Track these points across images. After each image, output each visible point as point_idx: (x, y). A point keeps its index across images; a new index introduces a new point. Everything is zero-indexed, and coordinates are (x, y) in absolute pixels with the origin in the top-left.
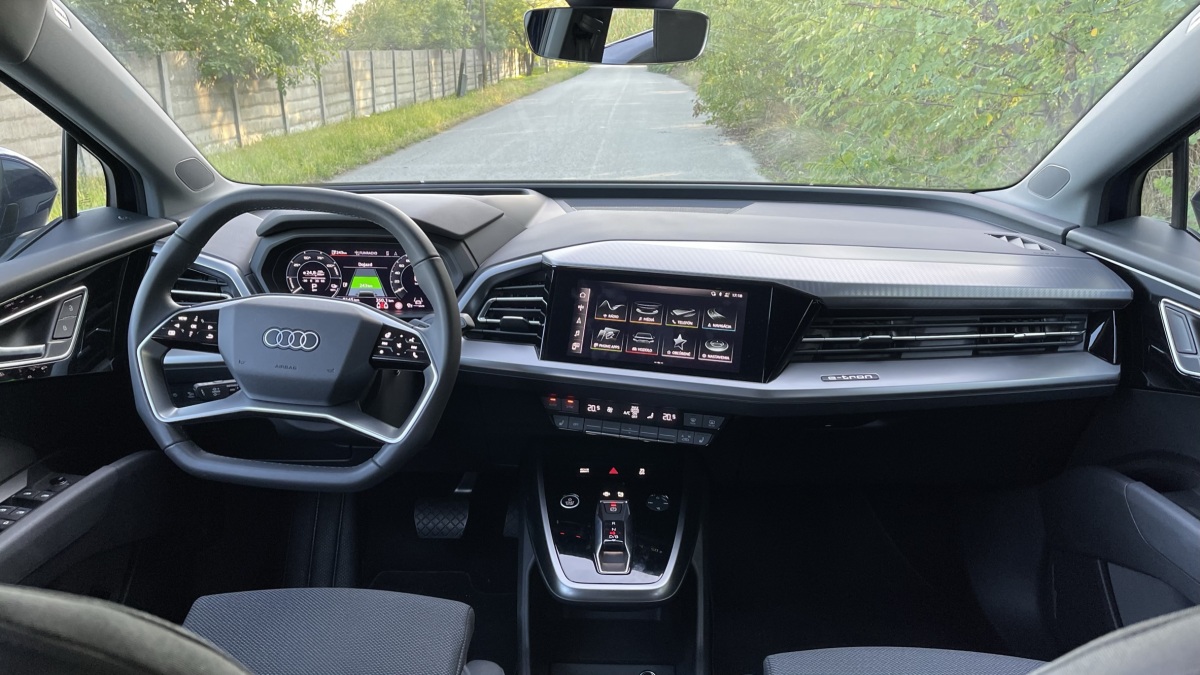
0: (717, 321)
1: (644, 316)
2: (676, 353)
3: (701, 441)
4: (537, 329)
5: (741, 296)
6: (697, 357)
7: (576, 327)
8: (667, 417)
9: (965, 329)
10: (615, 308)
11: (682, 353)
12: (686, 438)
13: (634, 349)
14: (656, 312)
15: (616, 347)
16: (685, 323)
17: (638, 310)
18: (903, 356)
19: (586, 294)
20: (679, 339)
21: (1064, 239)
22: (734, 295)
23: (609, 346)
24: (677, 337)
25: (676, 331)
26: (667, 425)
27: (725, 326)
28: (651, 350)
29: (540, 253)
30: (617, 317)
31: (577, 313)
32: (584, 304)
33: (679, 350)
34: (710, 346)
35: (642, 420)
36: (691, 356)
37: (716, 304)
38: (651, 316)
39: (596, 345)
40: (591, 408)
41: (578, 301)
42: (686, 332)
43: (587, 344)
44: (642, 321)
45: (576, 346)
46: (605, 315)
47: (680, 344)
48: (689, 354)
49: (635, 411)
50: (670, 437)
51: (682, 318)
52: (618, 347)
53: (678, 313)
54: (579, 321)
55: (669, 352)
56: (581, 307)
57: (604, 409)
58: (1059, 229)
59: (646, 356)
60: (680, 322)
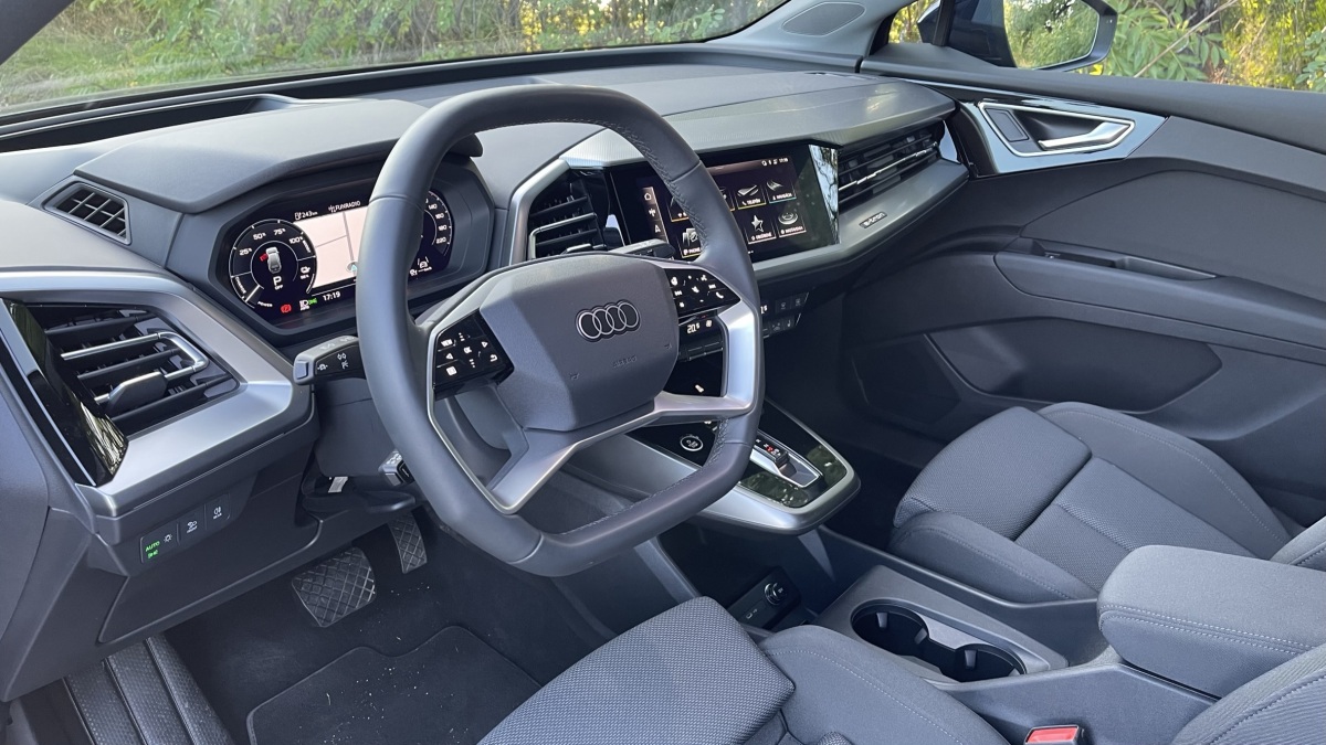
0: (779, 191)
2: (758, 237)
3: (789, 325)
5: (786, 160)
6: (777, 236)
9: (891, 158)
11: (765, 235)
12: (777, 328)
16: (754, 201)
18: (875, 192)
19: (651, 195)
20: (756, 222)
21: (858, 69)
22: (781, 160)
24: (753, 220)
25: (752, 212)
27: (787, 195)
29: (556, 157)
31: (652, 220)
32: (653, 207)
33: (760, 233)
34: (783, 220)
36: (773, 236)
37: (772, 174)
39: (686, 252)
40: (691, 329)
41: (648, 206)
42: (758, 212)
46: (680, 215)
47: (759, 226)
48: (770, 234)
51: (748, 197)
53: (743, 192)
54: (657, 229)
55: (753, 238)
56: (652, 212)
57: (703, 325)
58: (853, 63)
60: (750, 202)
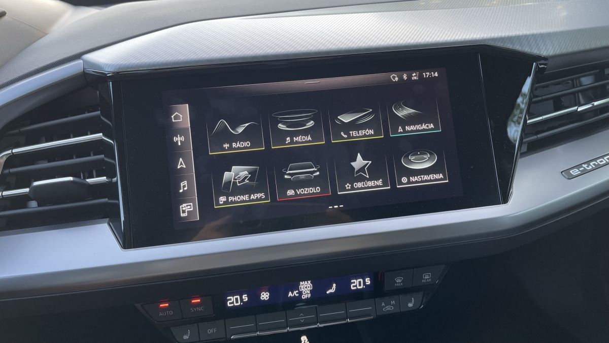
0: (411, 120)
1: (293, 134)
2: (360, 185)
3: (410, 305)
4: (108, 190)
5: (436, 74)
6: (393, 185)
7: (178, 176)
8: (357, 284)
10: (240, 130)
11: (370, 184)
12: (388, 307)
13: (290, 192)
14: (311, 124)
15: (259, 195)
16: (362, 133)
17: (281, 126)
19: (182, 115)
20: (359, 162)
22: (426, 75)
23: (246, 198)
24: (355, 160)
25: (352, 149)
26: (359, 295)
27: (424, 127)
28: (318, 190)
29: (78, 56)
30: (247, 144)
31: (174, 152)
32: (182, 132)
33: (362, 179)
34: (410, 162)
35: (318, 297)
36: (385, 184)
37: (403, 93)
38: (305, 133)
39: (222, 199)
40: (233, 301)
41: (171, 130)
42: (367, 148)
43: (206, 202)
44: (292, 142)
45: (187, 209)
46: (226, 146)
47: (362, 169)
48: (380, 182)
49: (306, 288)
50: (364, 311)
51: (353, 125)
52: (262, 195)
53: (346, 118)
54: (181, 164)
55: (348, 186)
56: (178, 139)
57: (255, 297)
59: (312, 199)
60: (354, 133)
